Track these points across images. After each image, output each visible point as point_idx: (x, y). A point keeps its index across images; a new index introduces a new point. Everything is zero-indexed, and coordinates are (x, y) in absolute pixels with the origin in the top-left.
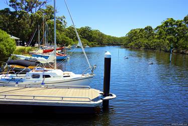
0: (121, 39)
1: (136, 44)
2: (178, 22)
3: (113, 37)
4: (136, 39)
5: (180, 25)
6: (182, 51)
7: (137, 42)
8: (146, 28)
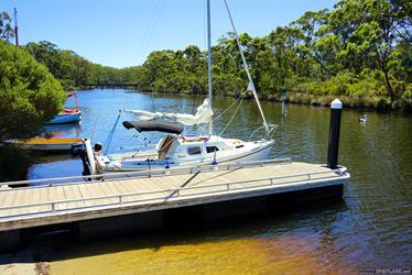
0: (127, 73)
1: (170, 84)
2: (257, 41)
3: (106, 68)
4: (169, 73)
5: (263, 48)
6: (270, 96)
7: (173, 79)
8: (188, 51)
